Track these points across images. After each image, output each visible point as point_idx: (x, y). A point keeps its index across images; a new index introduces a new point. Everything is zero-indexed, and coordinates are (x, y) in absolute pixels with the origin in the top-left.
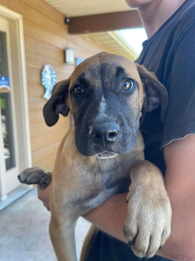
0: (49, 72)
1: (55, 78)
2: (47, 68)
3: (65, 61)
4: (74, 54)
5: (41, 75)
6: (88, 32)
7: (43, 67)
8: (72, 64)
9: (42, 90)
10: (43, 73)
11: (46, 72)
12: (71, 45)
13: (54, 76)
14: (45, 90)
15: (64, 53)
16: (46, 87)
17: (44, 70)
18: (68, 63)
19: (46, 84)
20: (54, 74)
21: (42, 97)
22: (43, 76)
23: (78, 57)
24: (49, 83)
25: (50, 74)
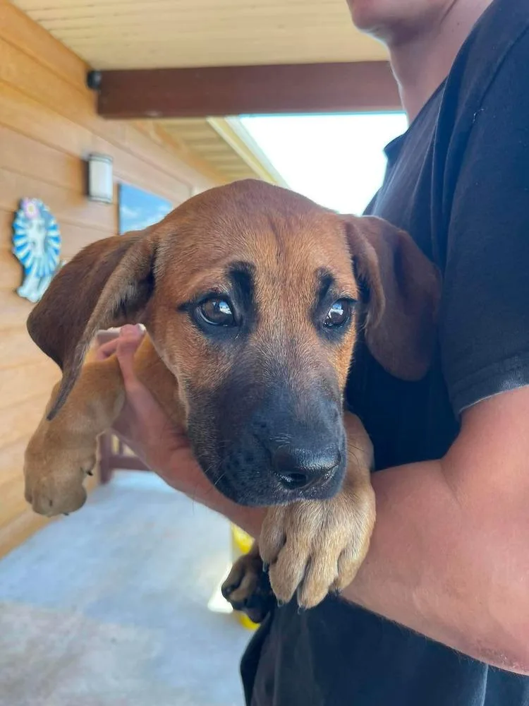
0: (37, 221)
1: (56, 239)
2: (31, 208)
3: (86, 191)
4: (114, 173)
5: (13, 228)
6: (154, 114)
7: (20, 206)
8: (109, 201)
9: (16, 273)
10: (19, 223)
11: (27, 219)
12: (104, 147)
13: (53, 233)
14: (24, 273)
15: (85, 167)
16: (28, 263)
17: (21, 215)
18: (94, 199)
19: (27, 256)
20: (54, 228)
21: (16, 292)
22: (20, 232)
23: (125, 183)
24: (38, 252)
25: (40, 227)
